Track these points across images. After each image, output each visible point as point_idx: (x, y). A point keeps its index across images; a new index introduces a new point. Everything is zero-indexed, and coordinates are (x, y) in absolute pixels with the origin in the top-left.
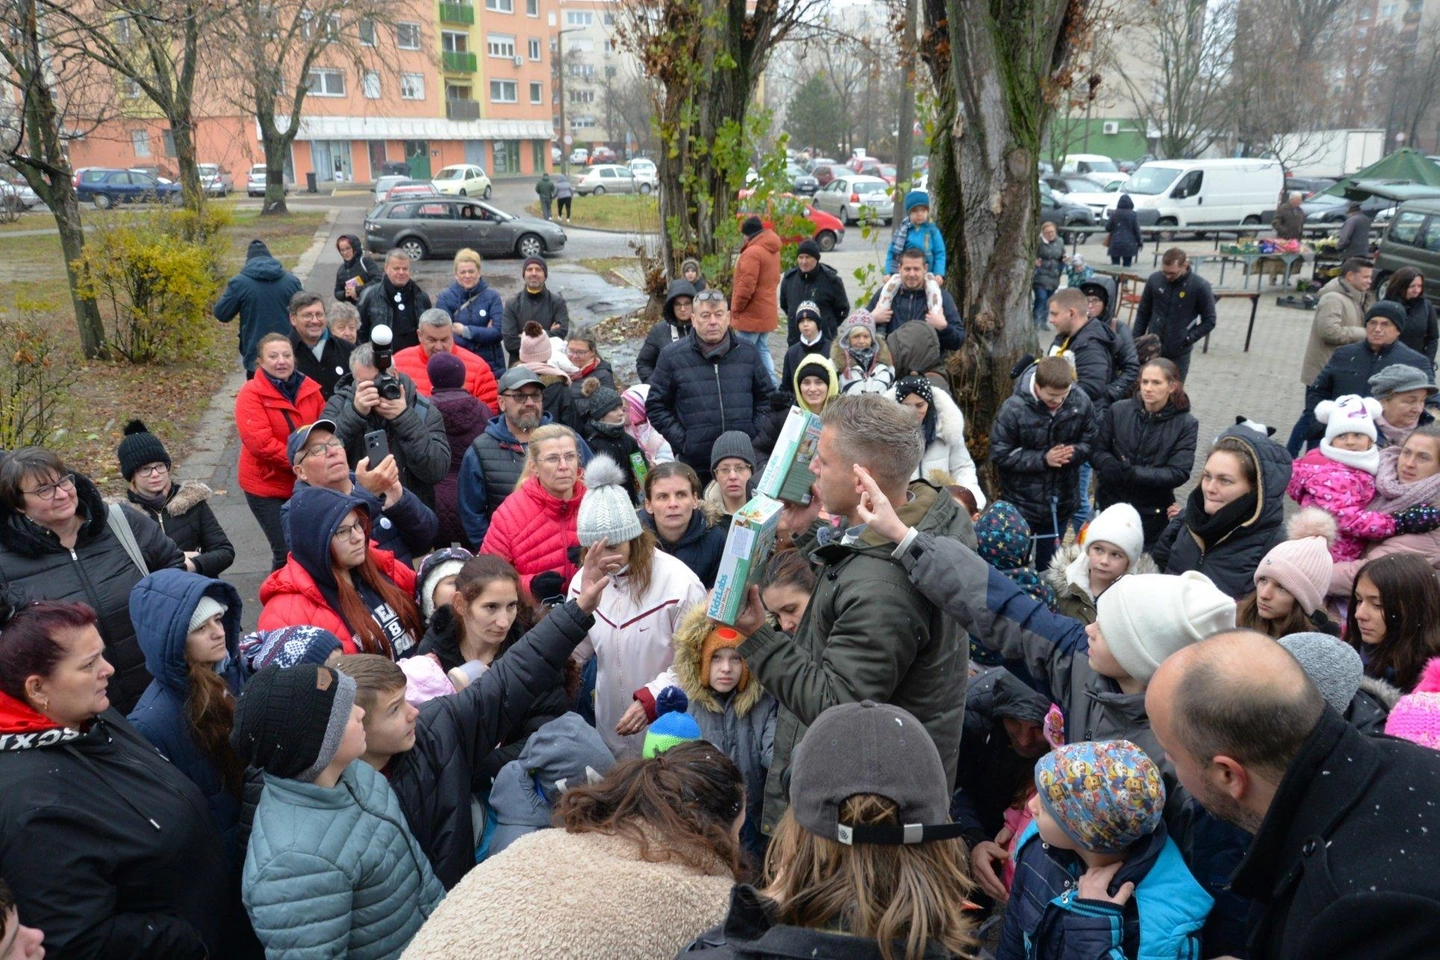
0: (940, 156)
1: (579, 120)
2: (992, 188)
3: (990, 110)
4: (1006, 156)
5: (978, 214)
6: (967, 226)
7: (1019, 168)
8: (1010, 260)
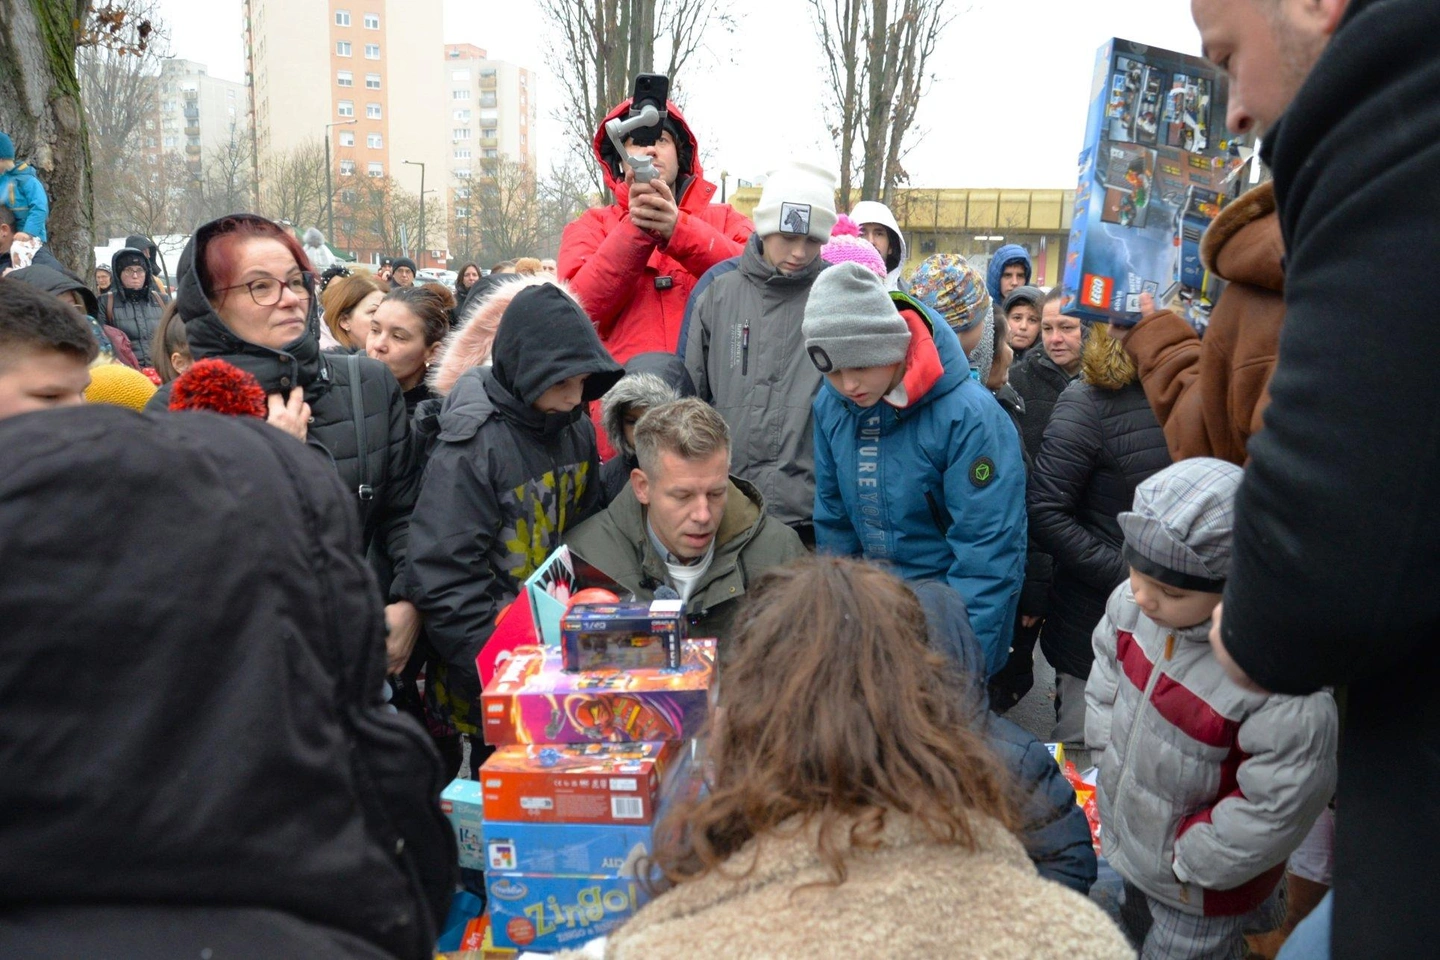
2: (37, 139)
3: (25, 43)
4: (51, 102)
7: (68, 120)
8: (71, 230)
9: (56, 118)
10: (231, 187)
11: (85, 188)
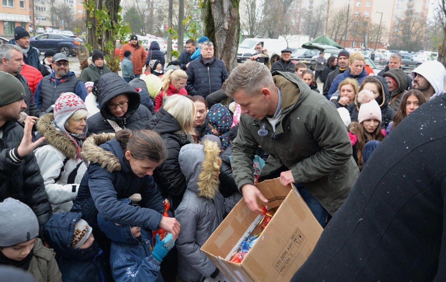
0: (206, 9)
1: (40, 18)
4: (230, 9)
5: (220, 30)
6: (216, 34)
7: (234, 14)
8: (231, 46)
9: (230, 14)
10: (319, 19)
11: (237, 34)
